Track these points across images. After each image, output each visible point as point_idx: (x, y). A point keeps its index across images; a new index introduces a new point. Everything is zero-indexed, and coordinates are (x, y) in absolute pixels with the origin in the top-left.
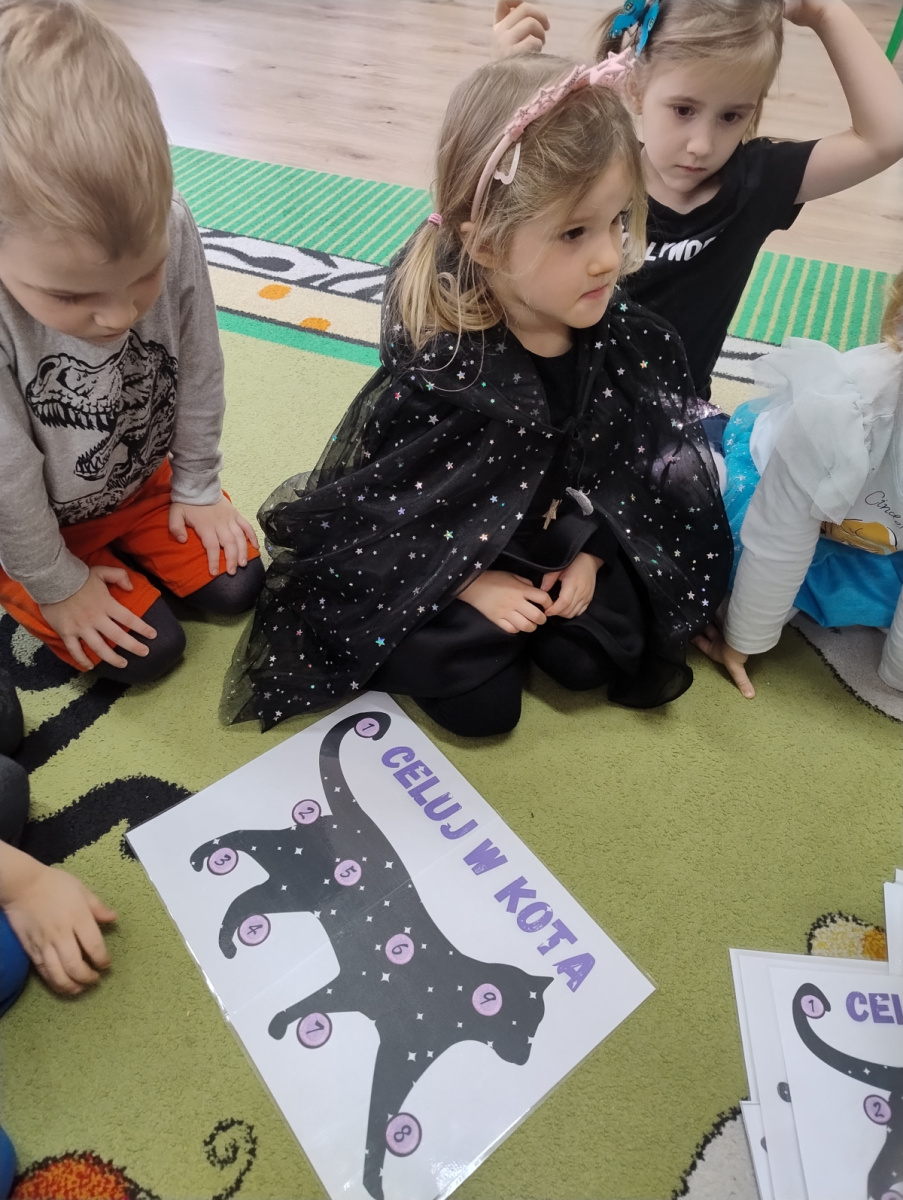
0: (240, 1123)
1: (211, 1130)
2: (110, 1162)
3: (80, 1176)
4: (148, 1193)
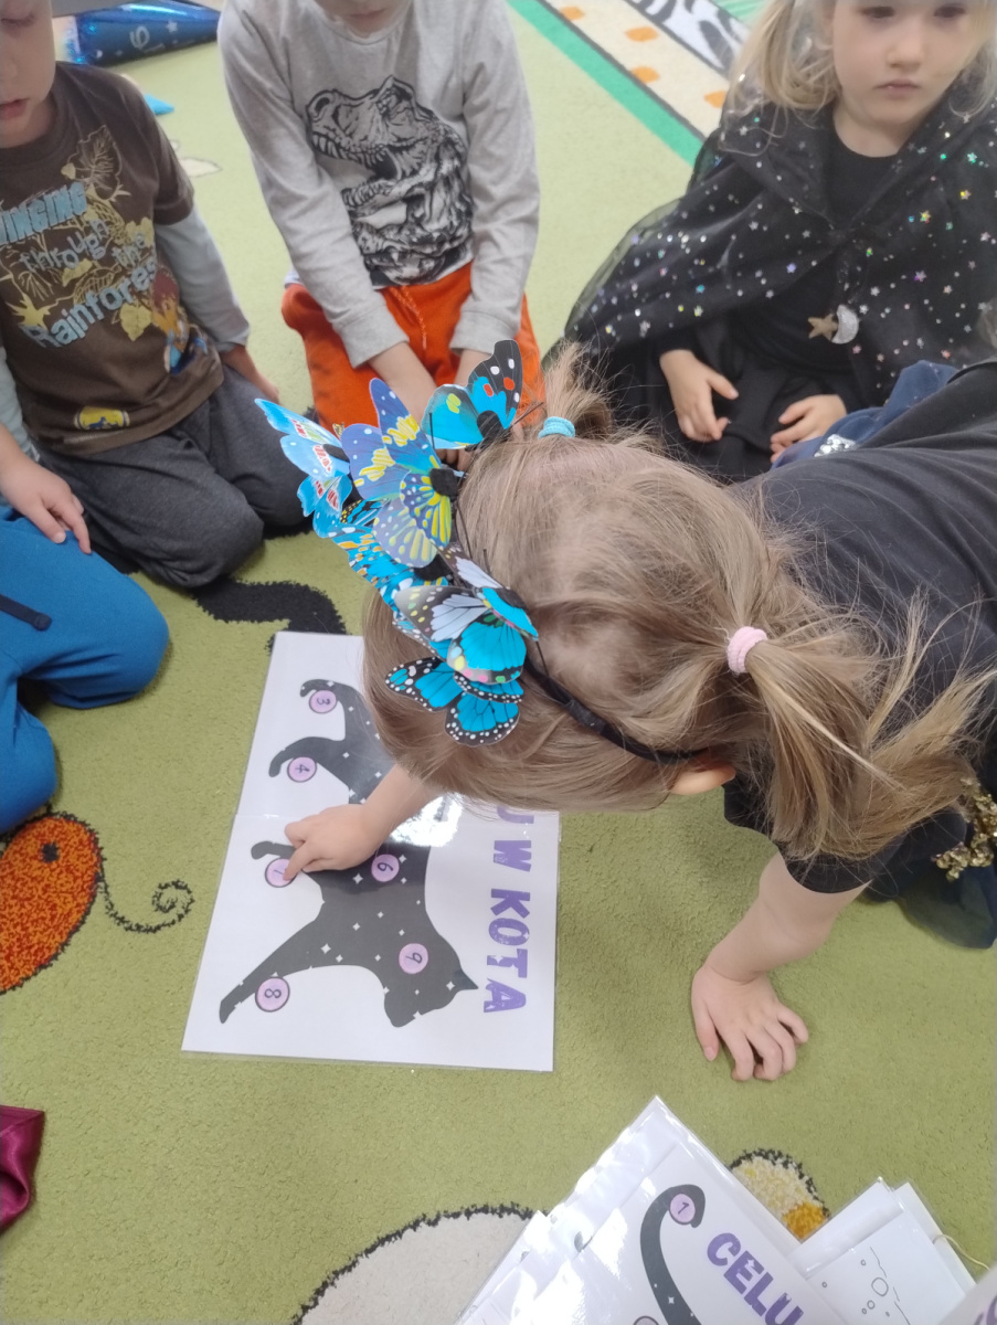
0: (189, 892)
1: (169, 881)
2: (102, 849)
3: (81, 842)
4: (106, 887)
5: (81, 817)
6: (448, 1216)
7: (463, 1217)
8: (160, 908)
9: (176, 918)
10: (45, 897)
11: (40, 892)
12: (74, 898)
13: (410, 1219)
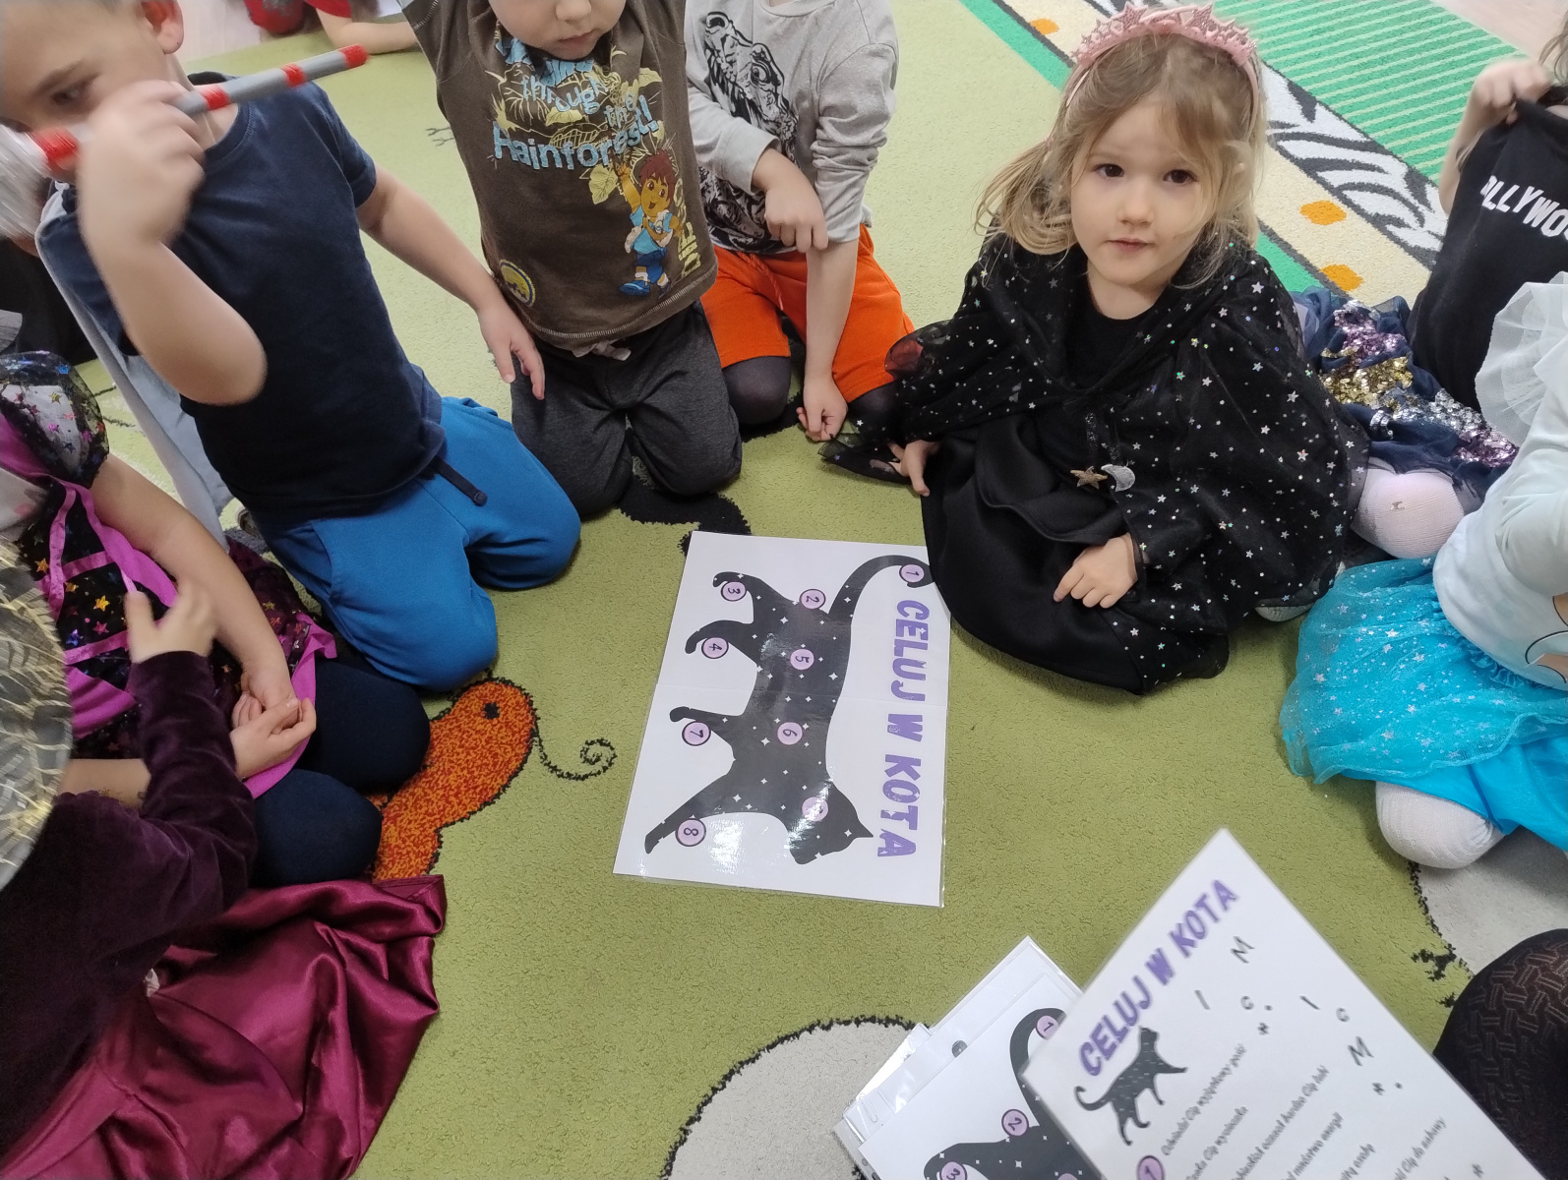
0: (612, 749)
1: (595, 739)
2: (536, 710)
3: (518, 703)
4: (541, 741)
5: (517, 683)
6: (840, 1024)
7: (853, 1025)
8: (587, 760)
9: (601, 769)
10: (488, 747)
11: (484, 743)
12: (513, 750)
13: (806, 1023)
